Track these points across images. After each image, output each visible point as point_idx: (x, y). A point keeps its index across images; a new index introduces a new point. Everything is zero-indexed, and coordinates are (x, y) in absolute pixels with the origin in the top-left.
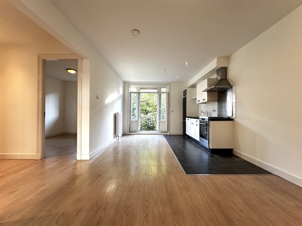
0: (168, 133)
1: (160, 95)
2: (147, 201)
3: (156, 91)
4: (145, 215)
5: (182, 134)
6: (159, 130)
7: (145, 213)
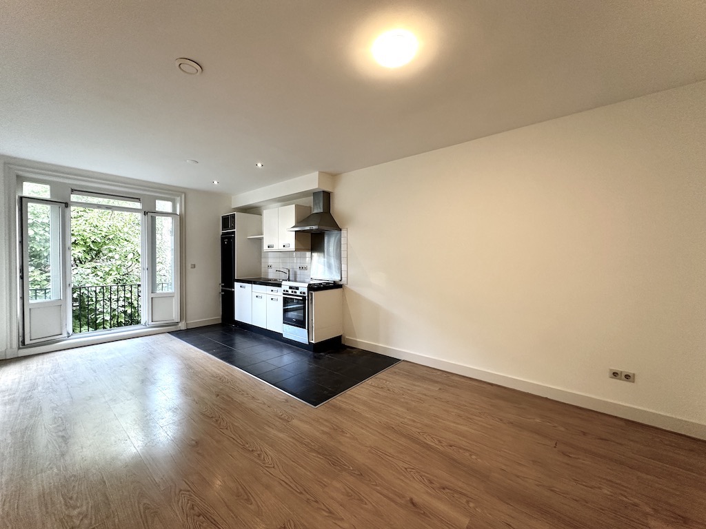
0: (182, 326)
1: (153, 220)
2: (304, 492)
3: (138, 205)
4: (326, 514)
5: (220, 322)
6: (150, 323)
7: (323, 510)
